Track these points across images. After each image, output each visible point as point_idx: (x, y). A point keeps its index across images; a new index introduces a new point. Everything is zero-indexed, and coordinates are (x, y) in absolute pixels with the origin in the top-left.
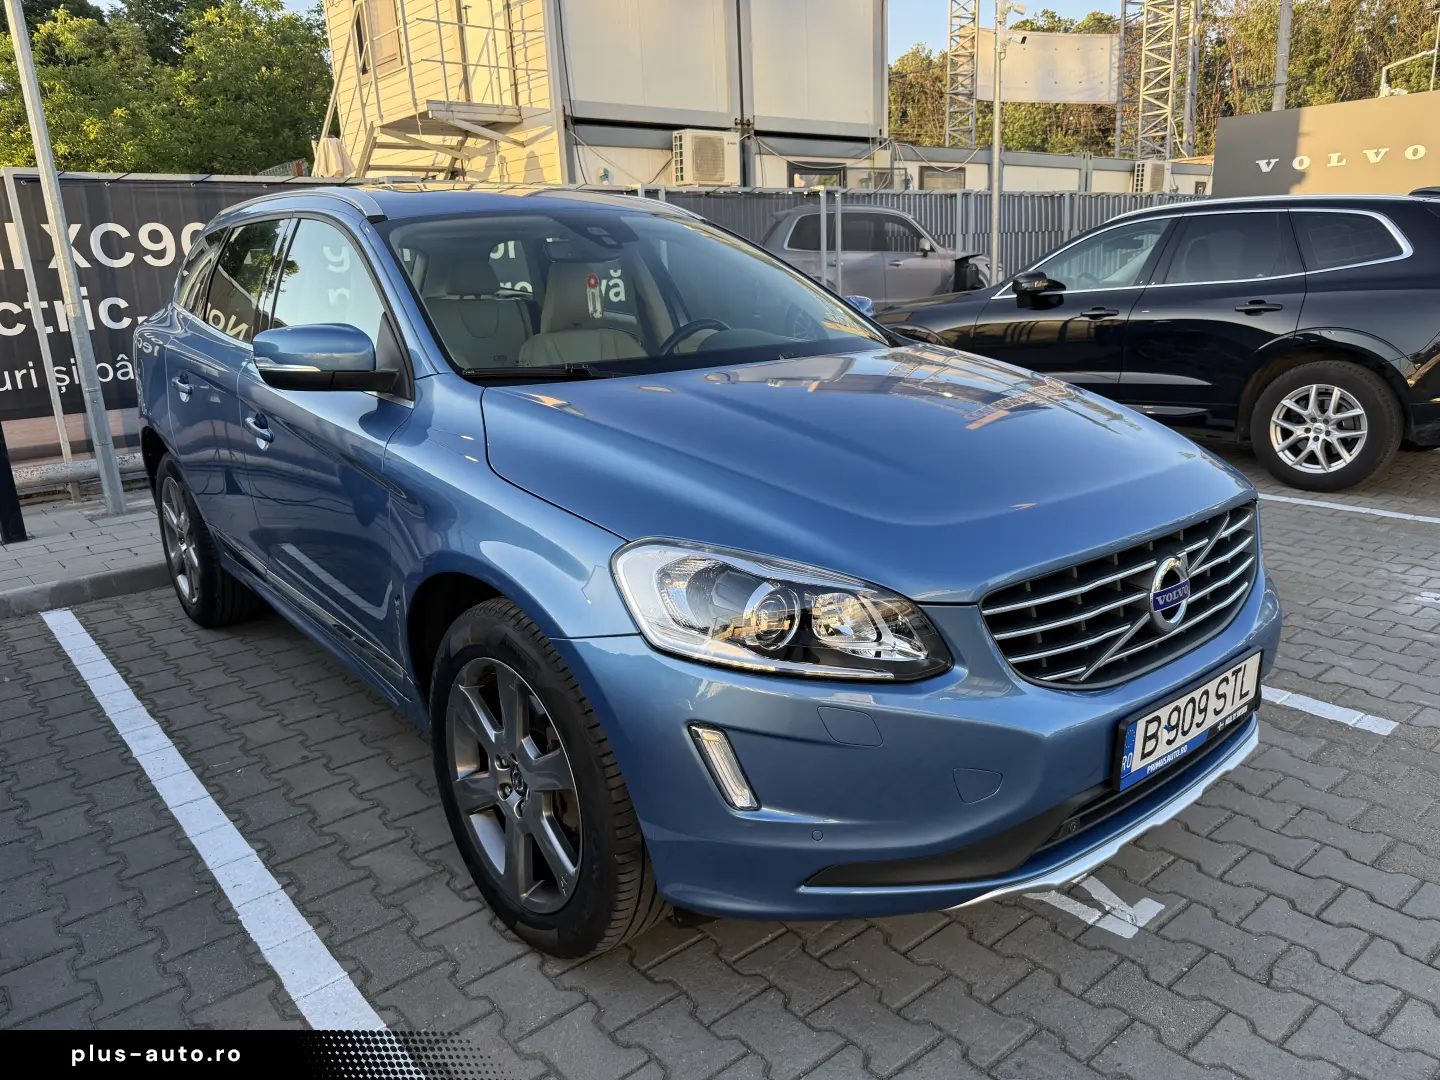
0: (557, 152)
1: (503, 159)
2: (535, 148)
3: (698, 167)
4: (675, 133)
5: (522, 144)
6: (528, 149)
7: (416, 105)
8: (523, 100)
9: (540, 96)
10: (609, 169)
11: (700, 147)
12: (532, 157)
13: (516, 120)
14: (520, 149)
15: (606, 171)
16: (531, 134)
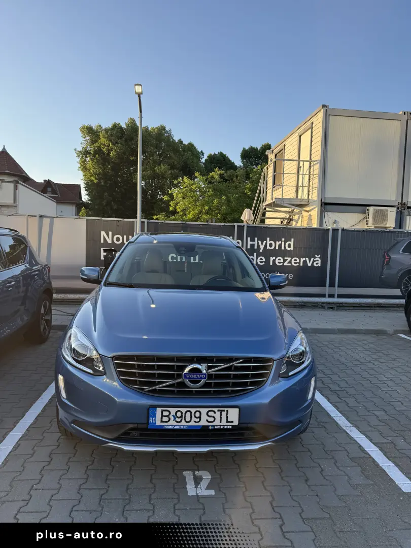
0: (317, 214)
1: (303, 216)
2: (312, 213)
3: (374, 219)
4: (368, 208)
5: (308, 211)
6: (309, 213)
7: (272, 199)
8: (310, 197)
9: (315, 196)
10: (337, 220)
11: (376, 213)
12: (310, 216)
13: (307, 203)
14: (307, 213)
15: (335, 221)
16: (311, 208)
